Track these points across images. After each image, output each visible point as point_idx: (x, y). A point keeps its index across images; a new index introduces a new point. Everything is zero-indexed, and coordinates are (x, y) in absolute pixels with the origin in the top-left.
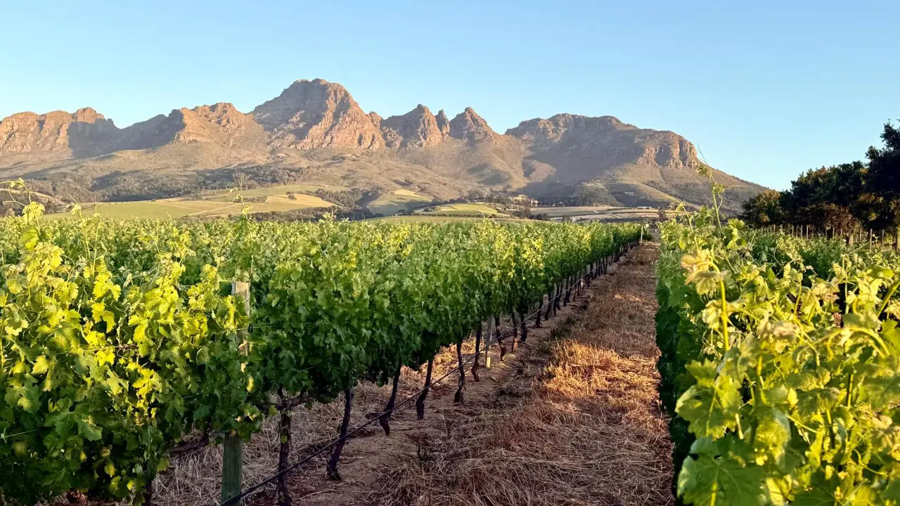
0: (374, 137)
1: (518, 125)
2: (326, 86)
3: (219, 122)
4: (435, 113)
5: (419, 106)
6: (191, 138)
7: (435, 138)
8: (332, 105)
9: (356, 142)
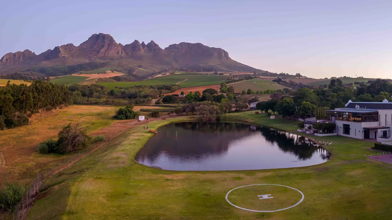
0: (122, 51)
1: (168, 46)
2: (105, 35)
3: (70, 50)
4: (141, 43)
5: (136, 41)
6: (63, 56)
7: (142, 51)
8: (107, 41)
9: (116, 53)
